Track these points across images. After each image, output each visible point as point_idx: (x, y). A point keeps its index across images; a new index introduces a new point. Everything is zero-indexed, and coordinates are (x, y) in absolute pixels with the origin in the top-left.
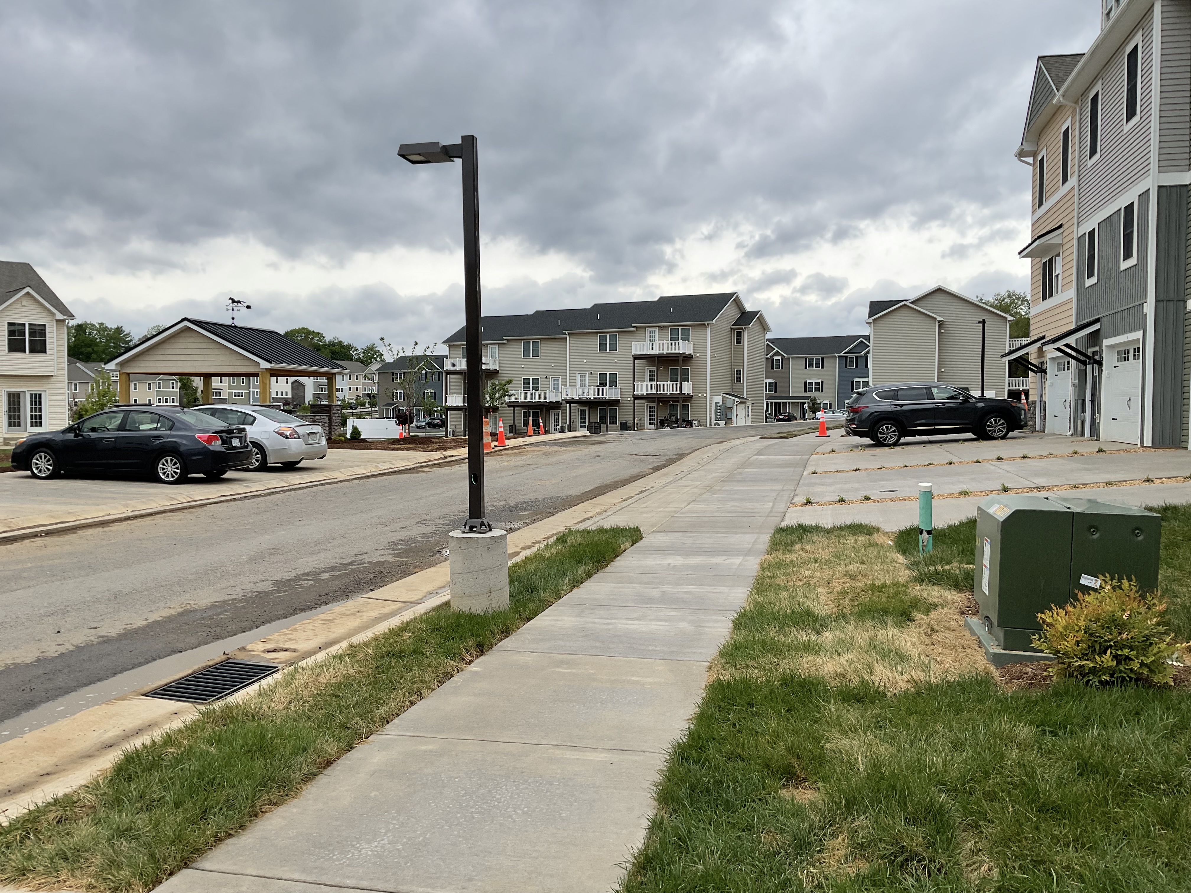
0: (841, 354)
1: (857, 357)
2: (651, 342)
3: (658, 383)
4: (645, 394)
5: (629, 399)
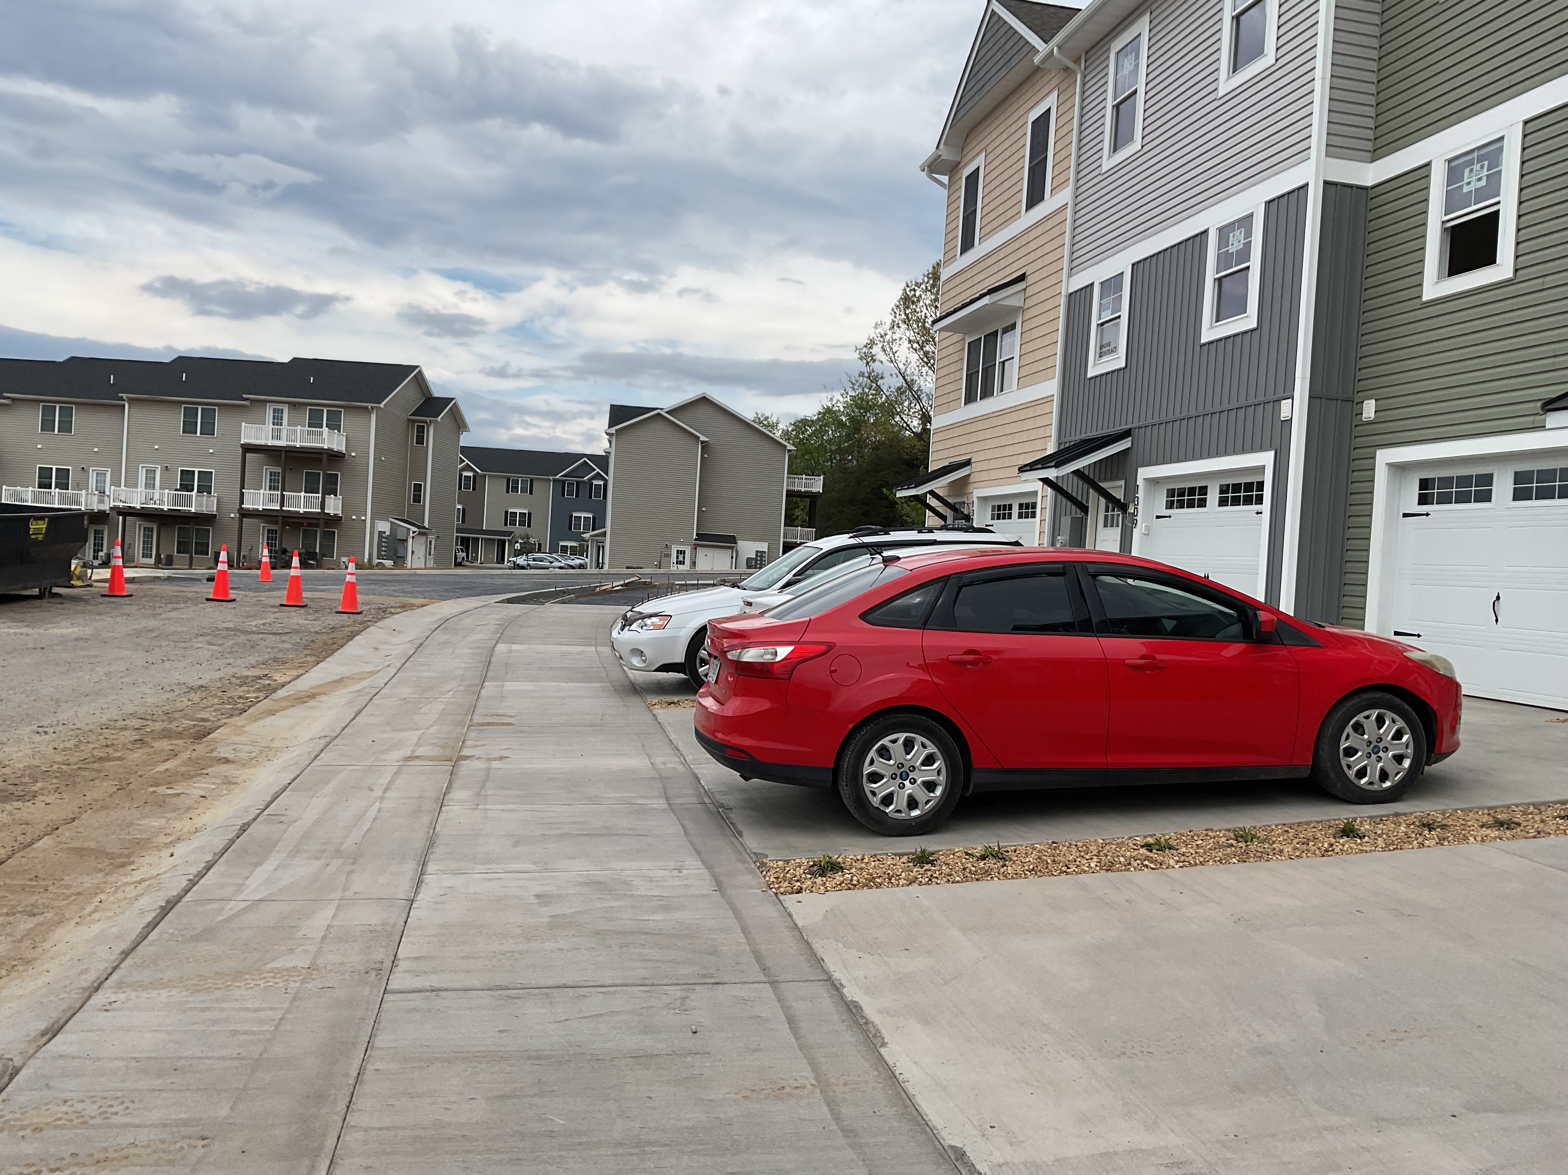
0: (557, 477)
1: (578, 483)
2: (276, 427)
3: (284, 493)
4: (261, 509)
5: (232, 515)
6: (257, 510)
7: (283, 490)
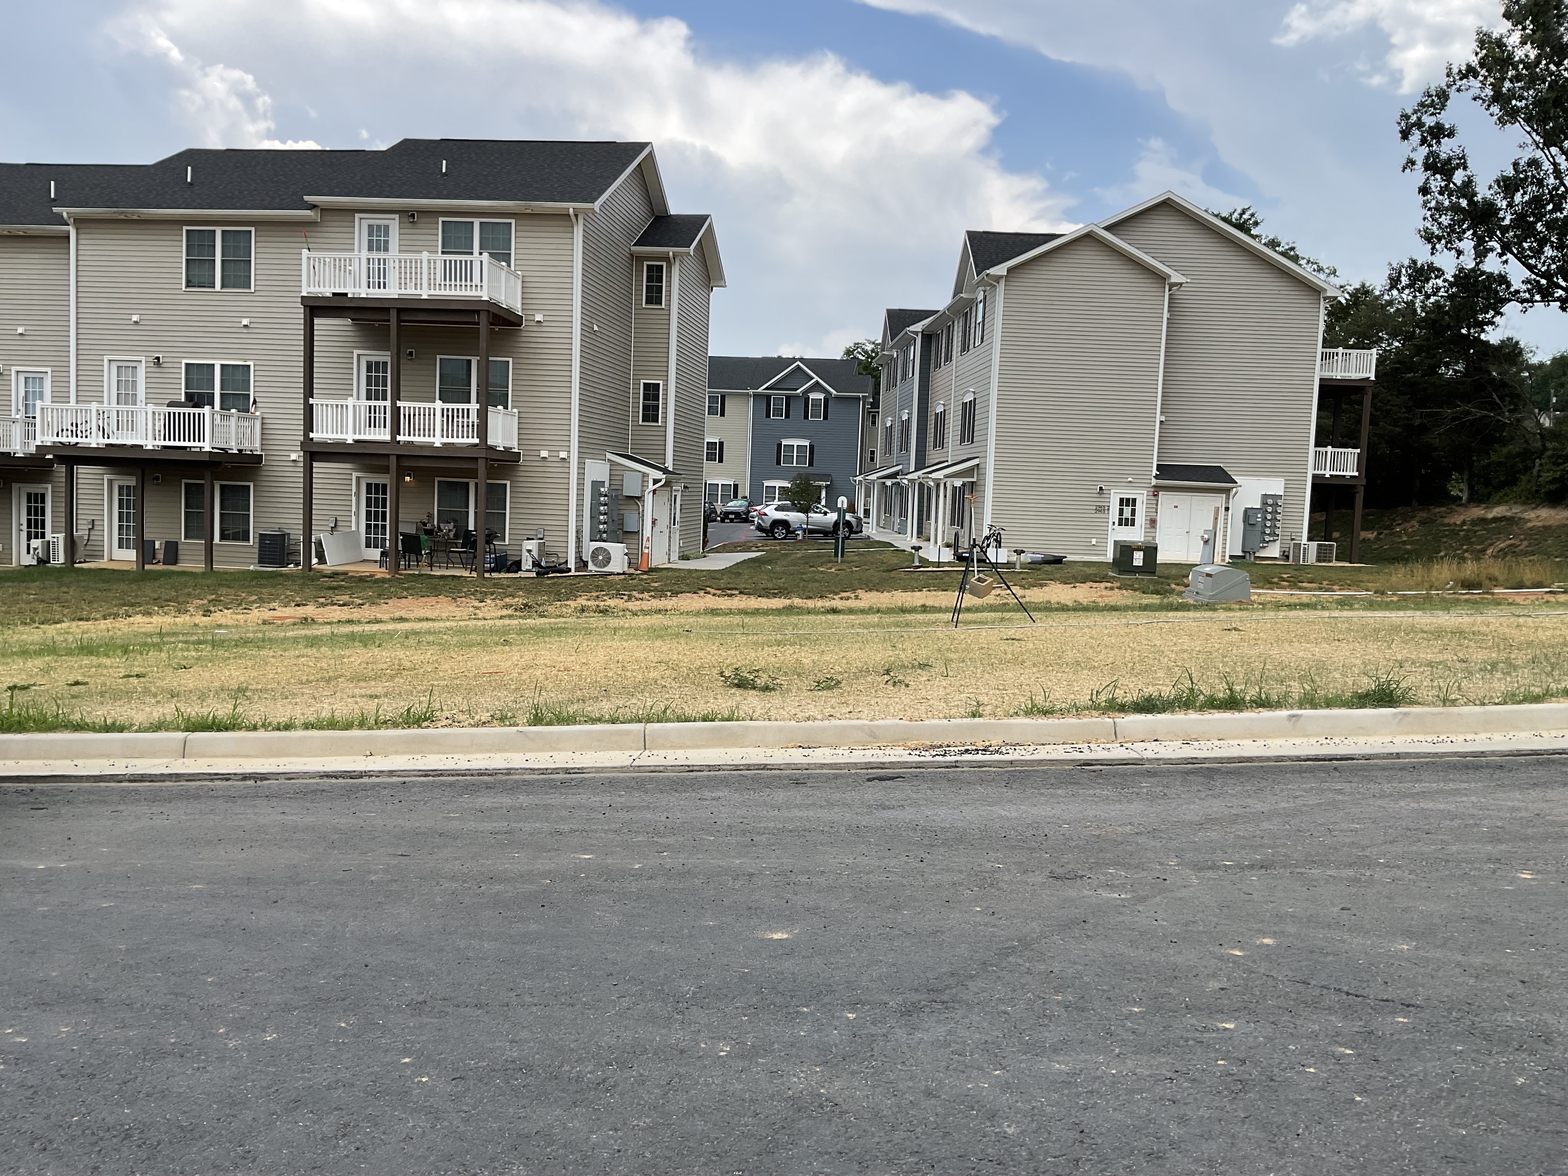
0: (760, 390)
1: (788, 398)
2: (375, 262)
3: (399, 404)
4: (350, 441)
5: (294, 456)
6: (344, 444)
7: (397, 396)
